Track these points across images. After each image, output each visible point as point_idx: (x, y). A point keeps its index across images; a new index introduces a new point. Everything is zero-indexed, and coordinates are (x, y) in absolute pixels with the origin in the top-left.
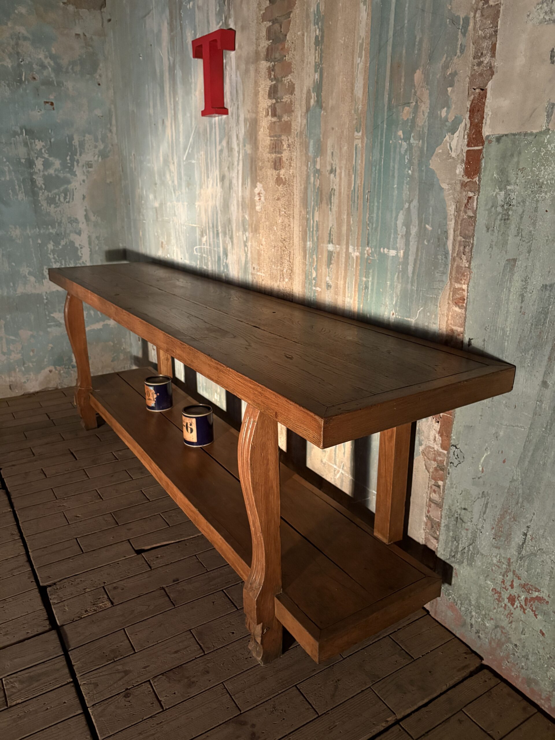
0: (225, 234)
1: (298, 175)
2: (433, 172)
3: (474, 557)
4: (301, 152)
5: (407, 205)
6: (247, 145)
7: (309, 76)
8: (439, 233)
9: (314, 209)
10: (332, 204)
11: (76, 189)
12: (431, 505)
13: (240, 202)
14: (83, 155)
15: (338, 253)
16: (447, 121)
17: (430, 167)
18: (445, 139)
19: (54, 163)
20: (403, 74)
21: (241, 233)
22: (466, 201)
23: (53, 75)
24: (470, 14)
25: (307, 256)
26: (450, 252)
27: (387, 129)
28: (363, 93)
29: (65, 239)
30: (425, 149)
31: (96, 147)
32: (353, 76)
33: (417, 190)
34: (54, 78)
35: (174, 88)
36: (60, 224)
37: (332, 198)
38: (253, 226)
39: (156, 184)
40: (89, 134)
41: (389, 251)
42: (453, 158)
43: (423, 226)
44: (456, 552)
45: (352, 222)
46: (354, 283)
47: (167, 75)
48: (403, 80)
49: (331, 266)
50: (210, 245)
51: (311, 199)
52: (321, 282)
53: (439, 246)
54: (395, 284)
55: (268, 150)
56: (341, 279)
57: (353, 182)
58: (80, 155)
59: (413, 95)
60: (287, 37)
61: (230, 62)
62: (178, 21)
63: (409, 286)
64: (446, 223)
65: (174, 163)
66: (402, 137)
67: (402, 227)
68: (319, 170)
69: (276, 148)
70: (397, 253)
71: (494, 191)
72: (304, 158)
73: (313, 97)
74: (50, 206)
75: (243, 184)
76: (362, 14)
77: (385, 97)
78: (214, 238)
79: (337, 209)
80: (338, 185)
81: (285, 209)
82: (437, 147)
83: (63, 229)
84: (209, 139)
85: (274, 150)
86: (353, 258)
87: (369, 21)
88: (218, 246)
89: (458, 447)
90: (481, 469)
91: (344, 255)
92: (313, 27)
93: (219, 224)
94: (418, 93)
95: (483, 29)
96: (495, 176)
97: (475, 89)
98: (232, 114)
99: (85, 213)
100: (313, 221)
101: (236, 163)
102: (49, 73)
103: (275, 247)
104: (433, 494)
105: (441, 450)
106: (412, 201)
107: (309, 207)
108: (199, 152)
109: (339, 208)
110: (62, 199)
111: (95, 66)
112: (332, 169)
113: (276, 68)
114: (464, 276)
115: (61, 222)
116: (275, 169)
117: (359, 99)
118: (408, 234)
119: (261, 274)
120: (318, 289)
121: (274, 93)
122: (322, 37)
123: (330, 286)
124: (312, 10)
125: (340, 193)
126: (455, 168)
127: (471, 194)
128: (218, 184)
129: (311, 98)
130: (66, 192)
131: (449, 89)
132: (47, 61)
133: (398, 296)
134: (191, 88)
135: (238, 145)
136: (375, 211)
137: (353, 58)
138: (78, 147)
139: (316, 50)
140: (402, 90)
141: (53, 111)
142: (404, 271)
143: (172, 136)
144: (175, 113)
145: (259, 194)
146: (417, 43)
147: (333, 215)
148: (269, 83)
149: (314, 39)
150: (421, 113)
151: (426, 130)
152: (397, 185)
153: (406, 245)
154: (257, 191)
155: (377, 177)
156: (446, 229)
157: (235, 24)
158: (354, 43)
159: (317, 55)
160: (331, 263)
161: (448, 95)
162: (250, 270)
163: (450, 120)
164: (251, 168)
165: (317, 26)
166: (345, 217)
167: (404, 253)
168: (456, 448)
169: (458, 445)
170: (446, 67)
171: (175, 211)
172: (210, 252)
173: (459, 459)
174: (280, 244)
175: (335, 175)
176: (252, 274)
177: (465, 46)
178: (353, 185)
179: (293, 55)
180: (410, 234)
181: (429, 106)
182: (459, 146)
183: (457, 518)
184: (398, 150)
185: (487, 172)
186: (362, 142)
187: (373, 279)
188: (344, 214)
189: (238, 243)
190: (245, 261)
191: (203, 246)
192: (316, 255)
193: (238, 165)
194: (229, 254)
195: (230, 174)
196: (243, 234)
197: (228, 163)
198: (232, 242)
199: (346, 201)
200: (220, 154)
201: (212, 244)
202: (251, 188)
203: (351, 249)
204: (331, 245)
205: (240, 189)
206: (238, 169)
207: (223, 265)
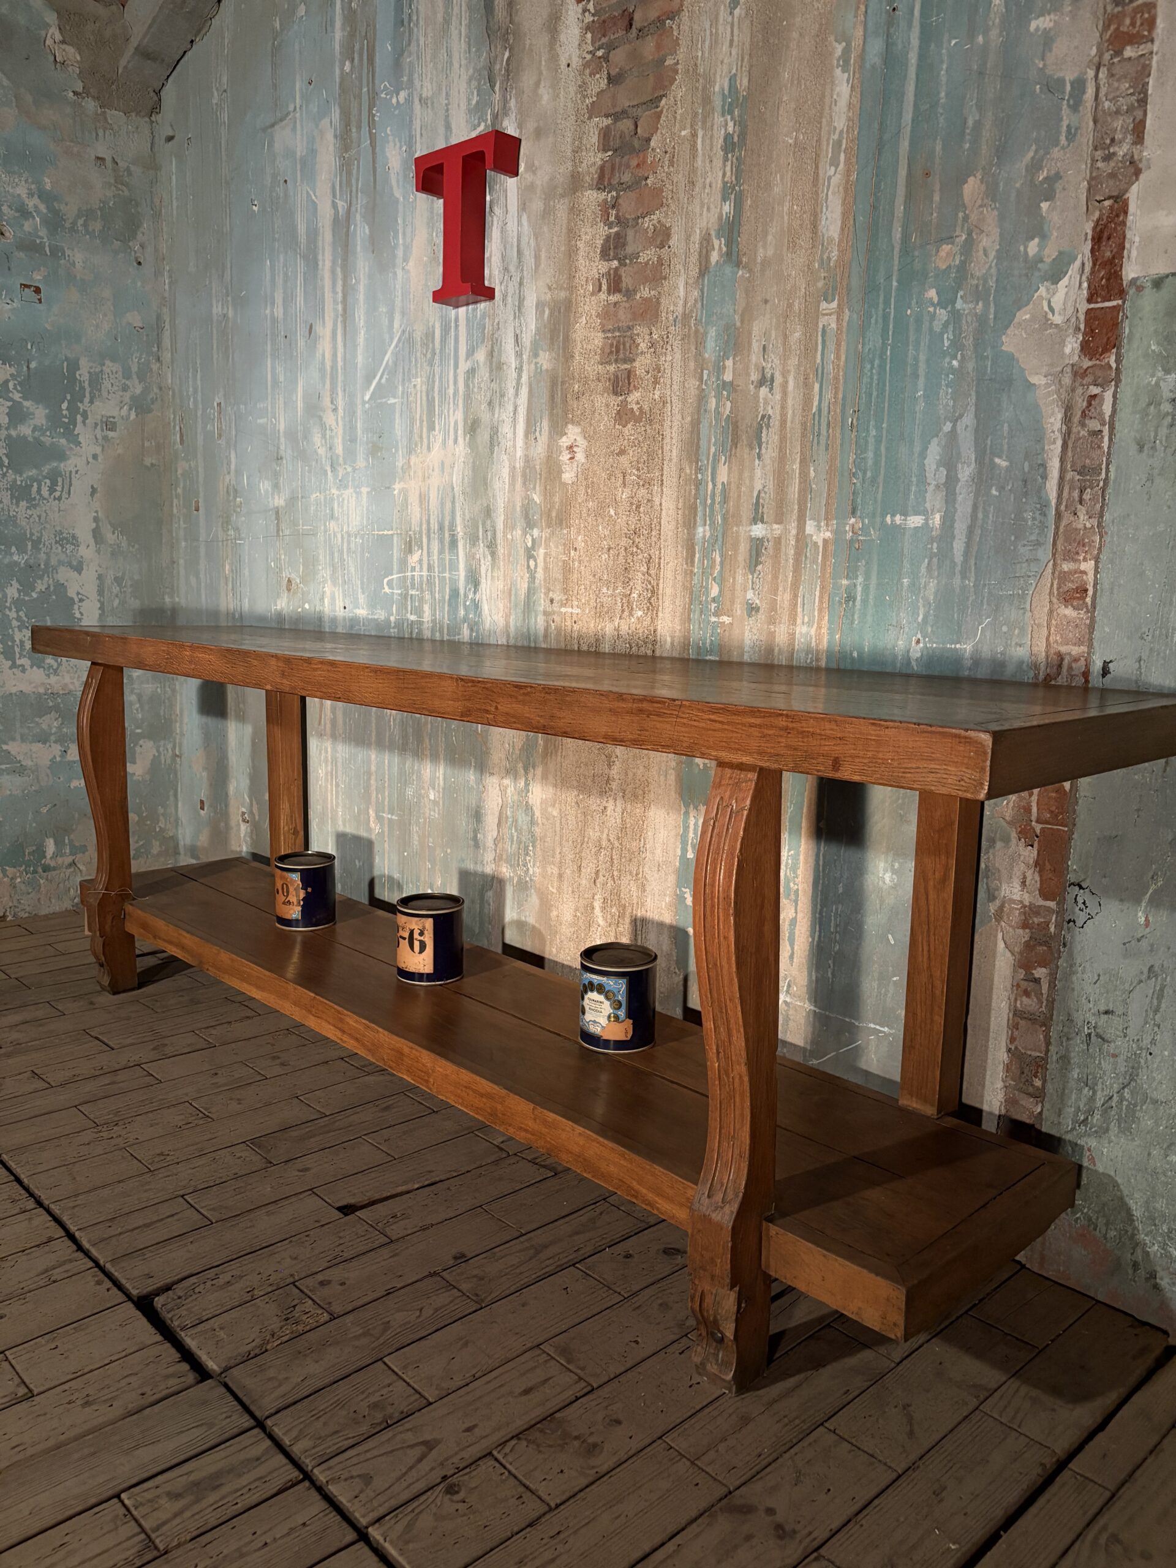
0: (473, 540)
1: (675, 399)
2: (1011, 357)
3: (1134, 1112)
4: (684, 352)
5: (948, 427)
6: (541, 353)
7: (708, 209)
8: (1026, 470)
9: (716, 460)
10: (764, 445)
11: (77, 472)
12: (1018, 1024)
13: (519, 470)
14: (97, 403)
15: (778, 541)
16: (1042, 261)
17: (1003, 348)
18: (1036, 295)
19: (33, 414)
20: (937, 187)
21: (518, 532)
22: (1085, 404)
23: (43, 233)
24: (1086, 73)
25: (697, 555)
26: (1053, 502)
27: (898, 289)
28: (842, 229)
29: (46, 578)
30: (992, 316)
31: (125, 388)
32: (817, 200)
33: (973, 394)
34: (45, 240)
35: (345, 260)
36: (36, 544)
37: (764, 434)
38: (554, 514)
39: (279, 459)
40: (113, 360)
41: (905, 520)
42: (1057, 326)
43: (987, 460)
44: (1091, 1112)
45: (812, 474)
46: (817, 593)
47: (327, 236)
48: (937, 198)
49: (759, 567)
50: (430, 568)
51: (709, 442)
52: (733, 603)
53: (1026, 494)
54: (923, 581)
55: (597, 357)
56: (785, 590)
57: (817, 398)
58: (91, 402)
59: (960, 222)
60: (653, 144)
61: (502, 199)
62: (365, 129)
63: (957, 581)
64: (1043, 449)
65: (335, 410)
66: (936, 300)
67: (937, 470)
68: (731, 383)
69: (618, 351)
70: (927, 520)
71: (1153, 376)
72: (692, 365)
73: (717, 247)
74: (17, 504)
75: (530, 430)
76: (838, 89)
77: (894, 231)
78: (441, 551)
79: (775, 454)
80: (778, 407)
81: (638, 470)
82: (1019, 310)
83: (43, 556)
84: (438, 351)
85: (614, 357)
86: (816, 543)
87: (855, 101)
88: (454, 567)
89: (1084, 885)
90: (1142, 920)
91: (793, 543)
92: (718, 119)
93: (459, 520)
94: (973, 217)
95: (1114, 98)
96: (1153, 348)
97: (1099, 202)
98: (504, 298)
99: (94, 525)
100: (714, 485)
101: (511, 392)
102: (34, 226)
103: (609, 550)
104: (1024, 998)
105: (1041, 902)
106: (961, 416)
107: (704, 458)
108: (410, 381)
109: (780, 450)
110: (45, 492)
111: (132, 226)
112: (764, 376)
113: (620, 201)
114: (1084, 545)
115: (39, 540)
116: (616, 393)
117: (831, 240)
118: (951, 482)
119: (570, 610)
120: (726, 619)
121: (615, 248)
122: (743, 135)
123: (757, 609)
124: (717, 88)
125: (783, 422)
126: (1062, 343)
127: (1094, 390)
128: (460, 440)
129: (714, 249)
130: (54, 477)
131: (1045, 205)
132: (31, 203)
133: (929, 604)
134: (394, 256)
135: (519, 355)
136: (871, 447)
137: (817, 167)
138: (86, 385)
139: (726, 159)
140: (935, 215)
141: (38, 306)
142: (945, 553)
143: (335, 355)
144: (345, 310)
145: (570, 448)
146: (968, 131)
147: (764, 467)
148: (603, 231)
149: (721, 141)
150: (981, 252)
151: (992, 283)
152: (925, 390)
153: (947, 502)
154: (565, 442)
155: (875, 382)
156: (1043, 459)
157: (520, 126)
158: (819, 141)
159: (728, 168)
160: (757, 563)
161: (1041, 216)
162: (542, 604)
163: (1048, 260)
164: (552, 398)
165: (729, 117)
166: (796, 466)
167: (944, 519)
168: (1081, 887)
169: (1084, 880)
170: (1035, 166)
171: (332, 509)
172: (430, 582)
173: (1088, 910)
174: (624, 542)
175: (771, 389)
176: (545, 613)
177: (1076, 129)
178: (816, 403)
179: (668, 174)
180: (958, 480)
181: (998, 239)
182: (1070, 304)
183: (1089, 1035)
184: (925, 326)
185: (1135, 344)
186: (838, 319)
187: (867, 577)
188: (794, 462)
189: (509, 555)
190: (529, 588)
191: (409, 574)
192: (721, 551)
193: (517, 394)
194: (483, 581)
195: (493, 415)
196: (525, 533)
197: (489, 394)
198: (493, 554)
199: (798, 435)
200: (468, 378)
201: (436, 565)
202: (551, 437)
203: (810, 527)
204: (760, 526)
205: (520, 442)
206: (515, 403)
207: (466, 608)
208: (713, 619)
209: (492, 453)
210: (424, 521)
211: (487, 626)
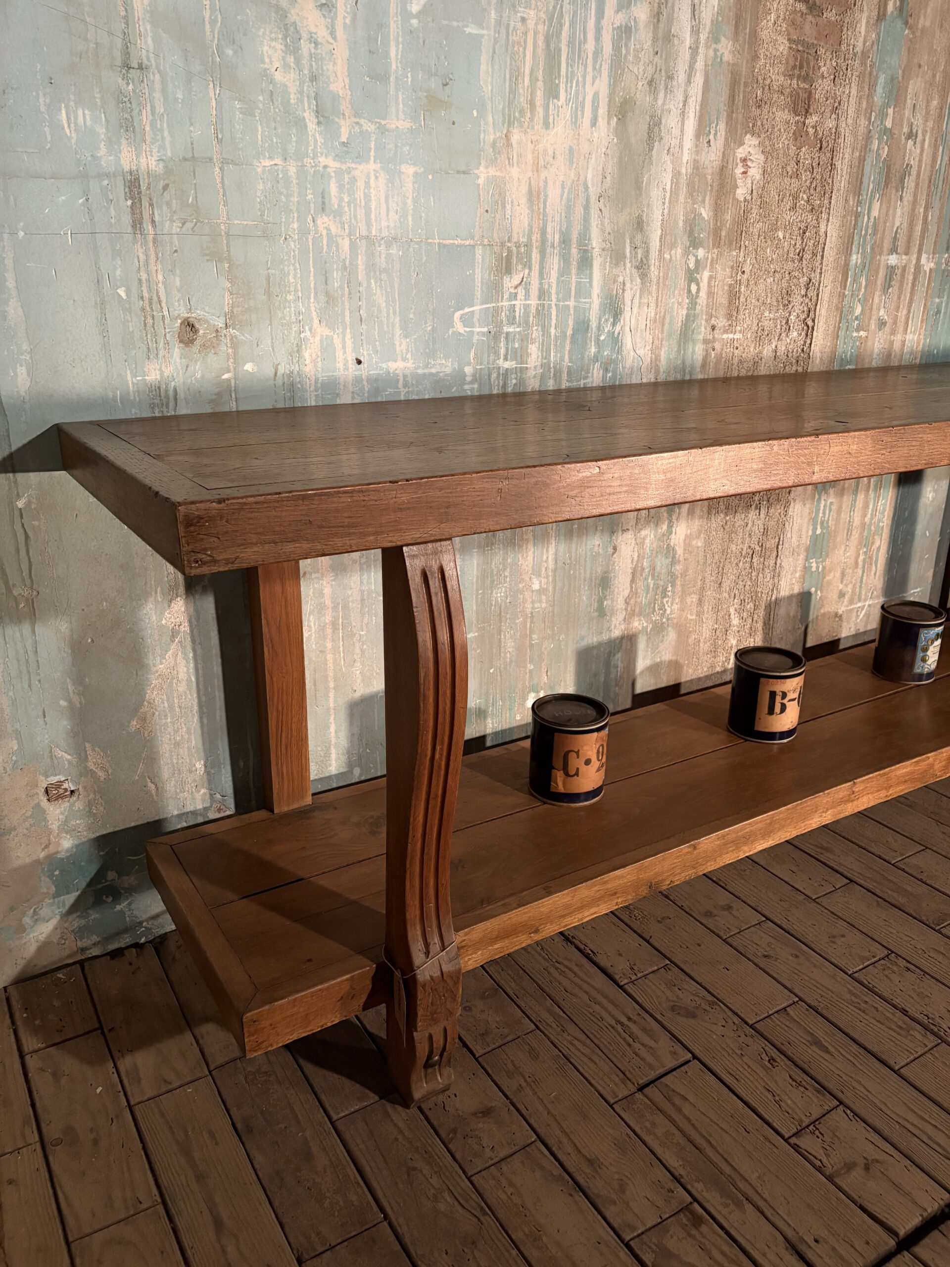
0: (618, 257)
1: (846, 132)
4: (860, 89)
6: (723, 39)
9: (872, 197)
10: (905, 189)
13: (683, 180)
15: (904, 269)
21: (679, 251)
25: (849, 280)
37: (906, 180)
38: (724, 234)
45: (930, 218)
46: (922, 310)
49: (890, 290)
50: (543, 294)
51: (869, 179)
52: (870, 319)
55: (782, 68)
56: (904, 308)
57: (940, 158)
68: (890, 130)
69: (801, 67)
72: (865, 103)
75: (702, 130)
78: (564, 272)
79: (911, 199)
80: (917, 159)
81: (806, 195)
85: (797, 72)
86: (925, 271)
88: (583, 291)
91: (913, 270)
93: (595, 232)
100: (868, 219)
107: (864, 193)
109: (914, 195)
112: (911, 130)
116: (795, 111)
119: (731, 336)
120: (863, 334)
123: (885, 325)
125: (918, 173)
135: (695, 31)
145: (744, 160)
147: (903, 207)
154: (741, 153)
160: (888, 287)
166: (922, 210)
174: (789, 266)
175: (915, 143)
176: (705, 341)
178: (939, 163)
188: (921, 205)
189: (666, 277)
190: (688, 316)
191: (505, 303)
192: (867, 276)
193: (689, 81)
194: (627, 309)
195: (656, 99)
196: (686, 253)
197: (650, 70)
198: (644, 276)
199: (926, 185)
200: (620, 38)
201: (553, 290)
202: (727, 145)
203: (923, 260)
204: (894, 256)
205: (688, 142)
206: (686, 91)
207: (598, 343)
208: (855, 334)
209: (651, 149)
210: (535, 229)
211: (629, 363)
